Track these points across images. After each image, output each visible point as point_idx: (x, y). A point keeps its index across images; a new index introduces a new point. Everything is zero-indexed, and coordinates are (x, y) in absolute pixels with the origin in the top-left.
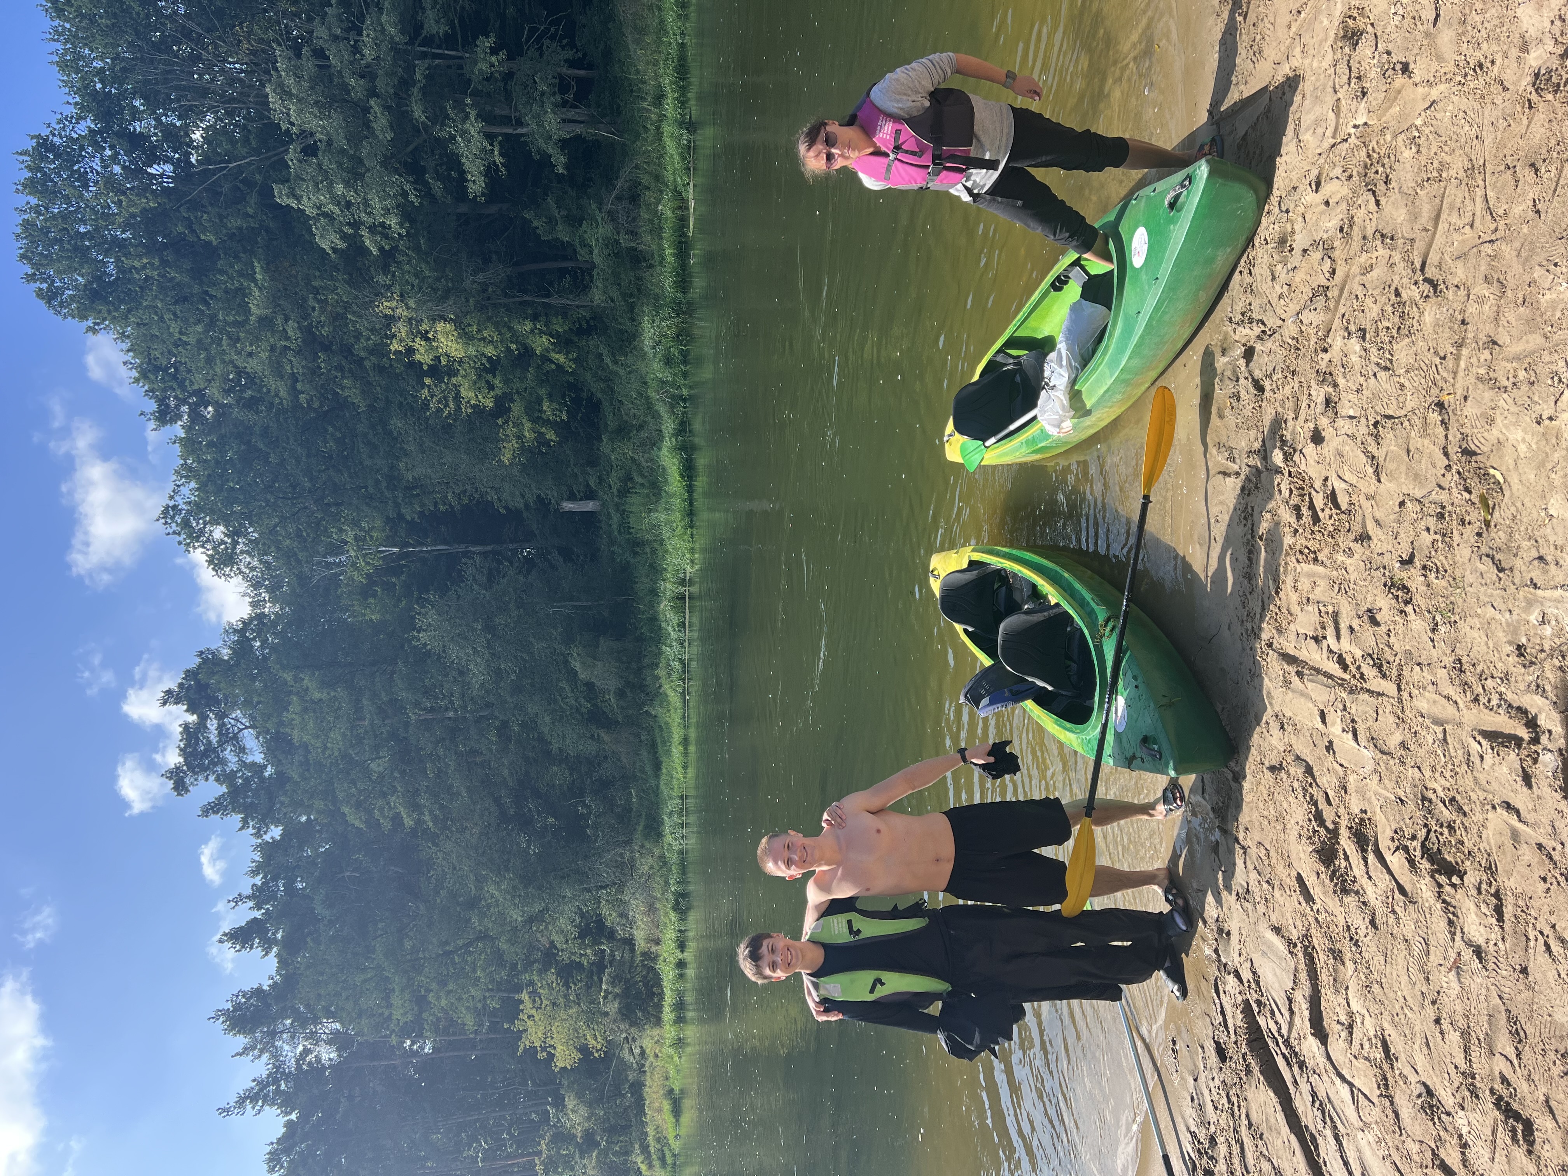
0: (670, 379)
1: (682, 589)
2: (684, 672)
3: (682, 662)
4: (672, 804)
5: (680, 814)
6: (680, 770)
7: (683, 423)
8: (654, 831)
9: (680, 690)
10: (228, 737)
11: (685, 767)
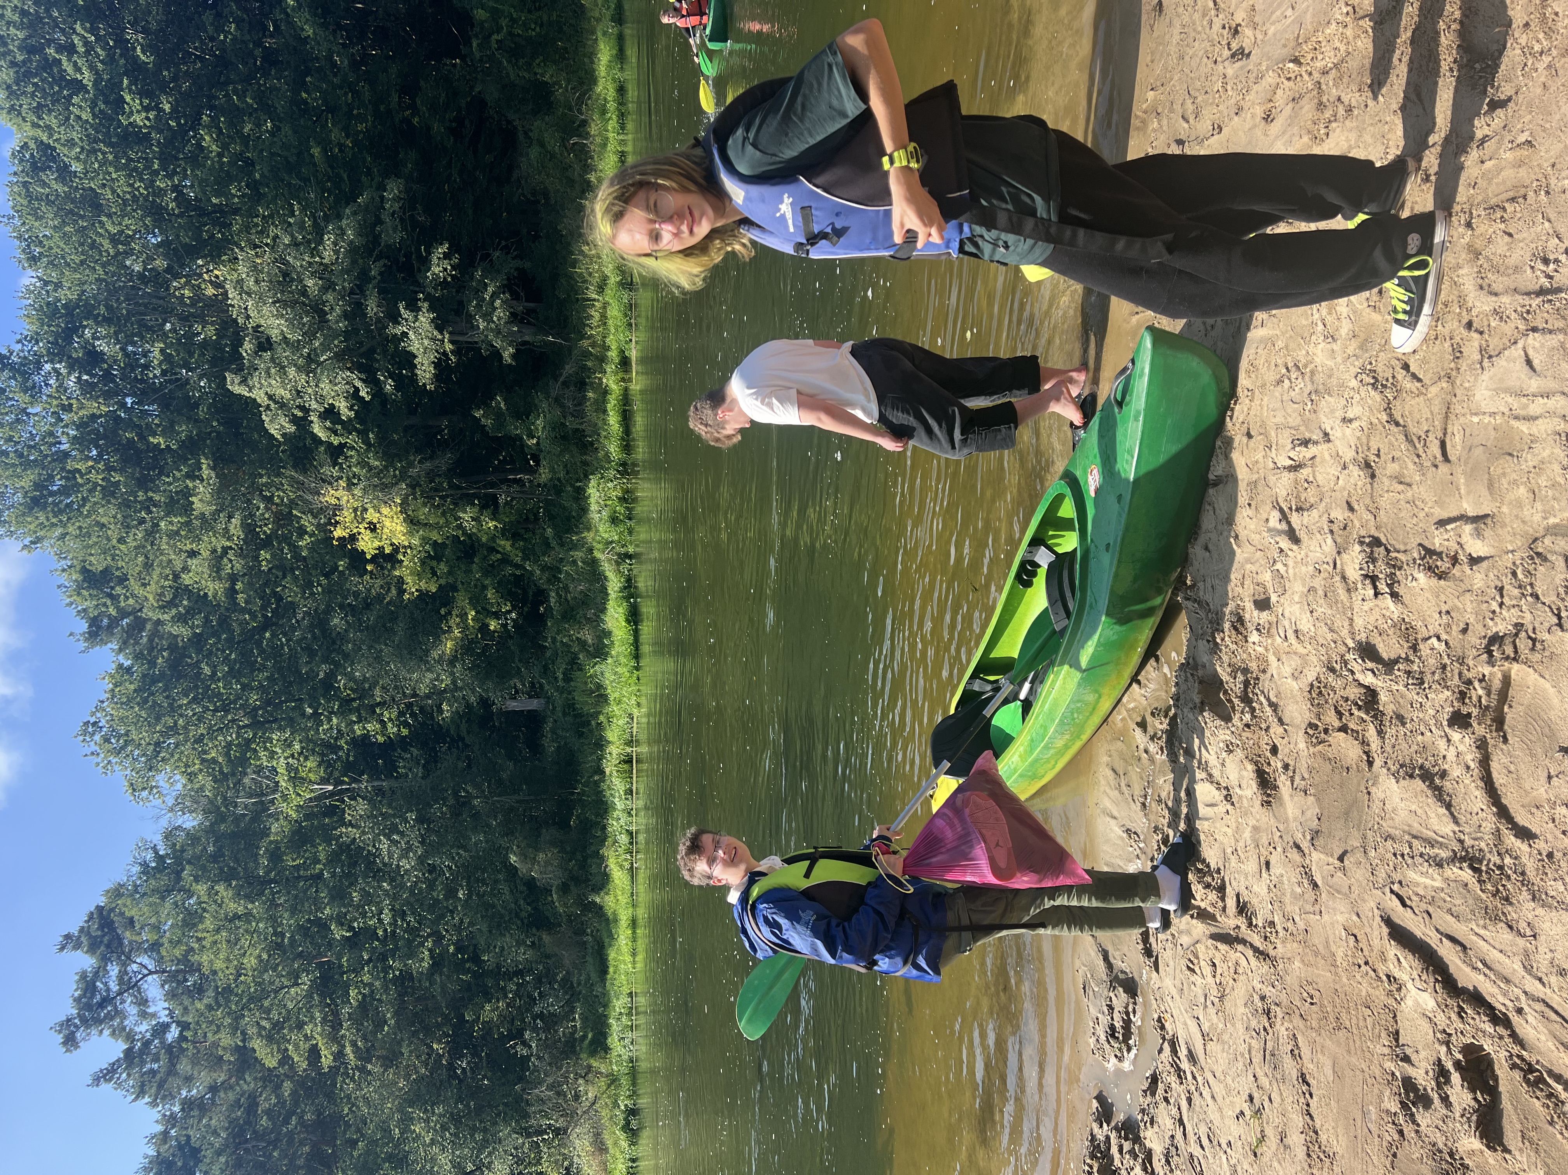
0: (616, 538)
1: (629, 750)
2: (631, 843)
3: (630, 833)
4: (619, 1004)
5: (630, 1014)
6: (628, 958)
7: (629, 580)
8: (600, 1046)
9: (627, 865)
10: (129, 985)
11: (634, 954)
